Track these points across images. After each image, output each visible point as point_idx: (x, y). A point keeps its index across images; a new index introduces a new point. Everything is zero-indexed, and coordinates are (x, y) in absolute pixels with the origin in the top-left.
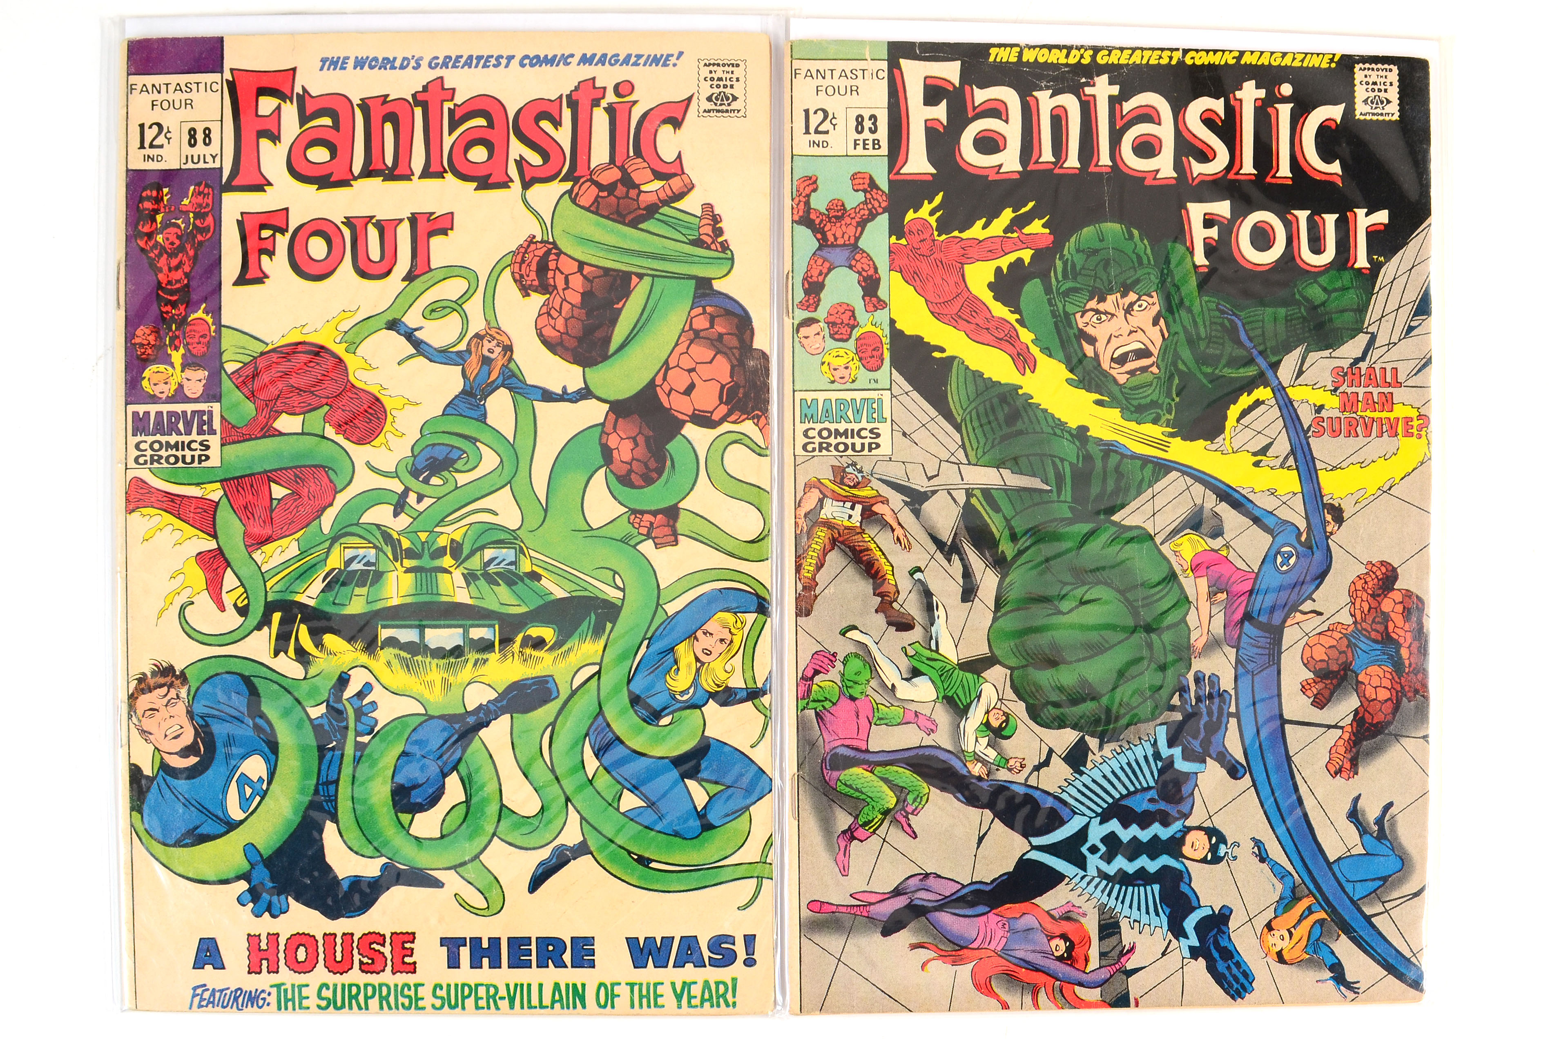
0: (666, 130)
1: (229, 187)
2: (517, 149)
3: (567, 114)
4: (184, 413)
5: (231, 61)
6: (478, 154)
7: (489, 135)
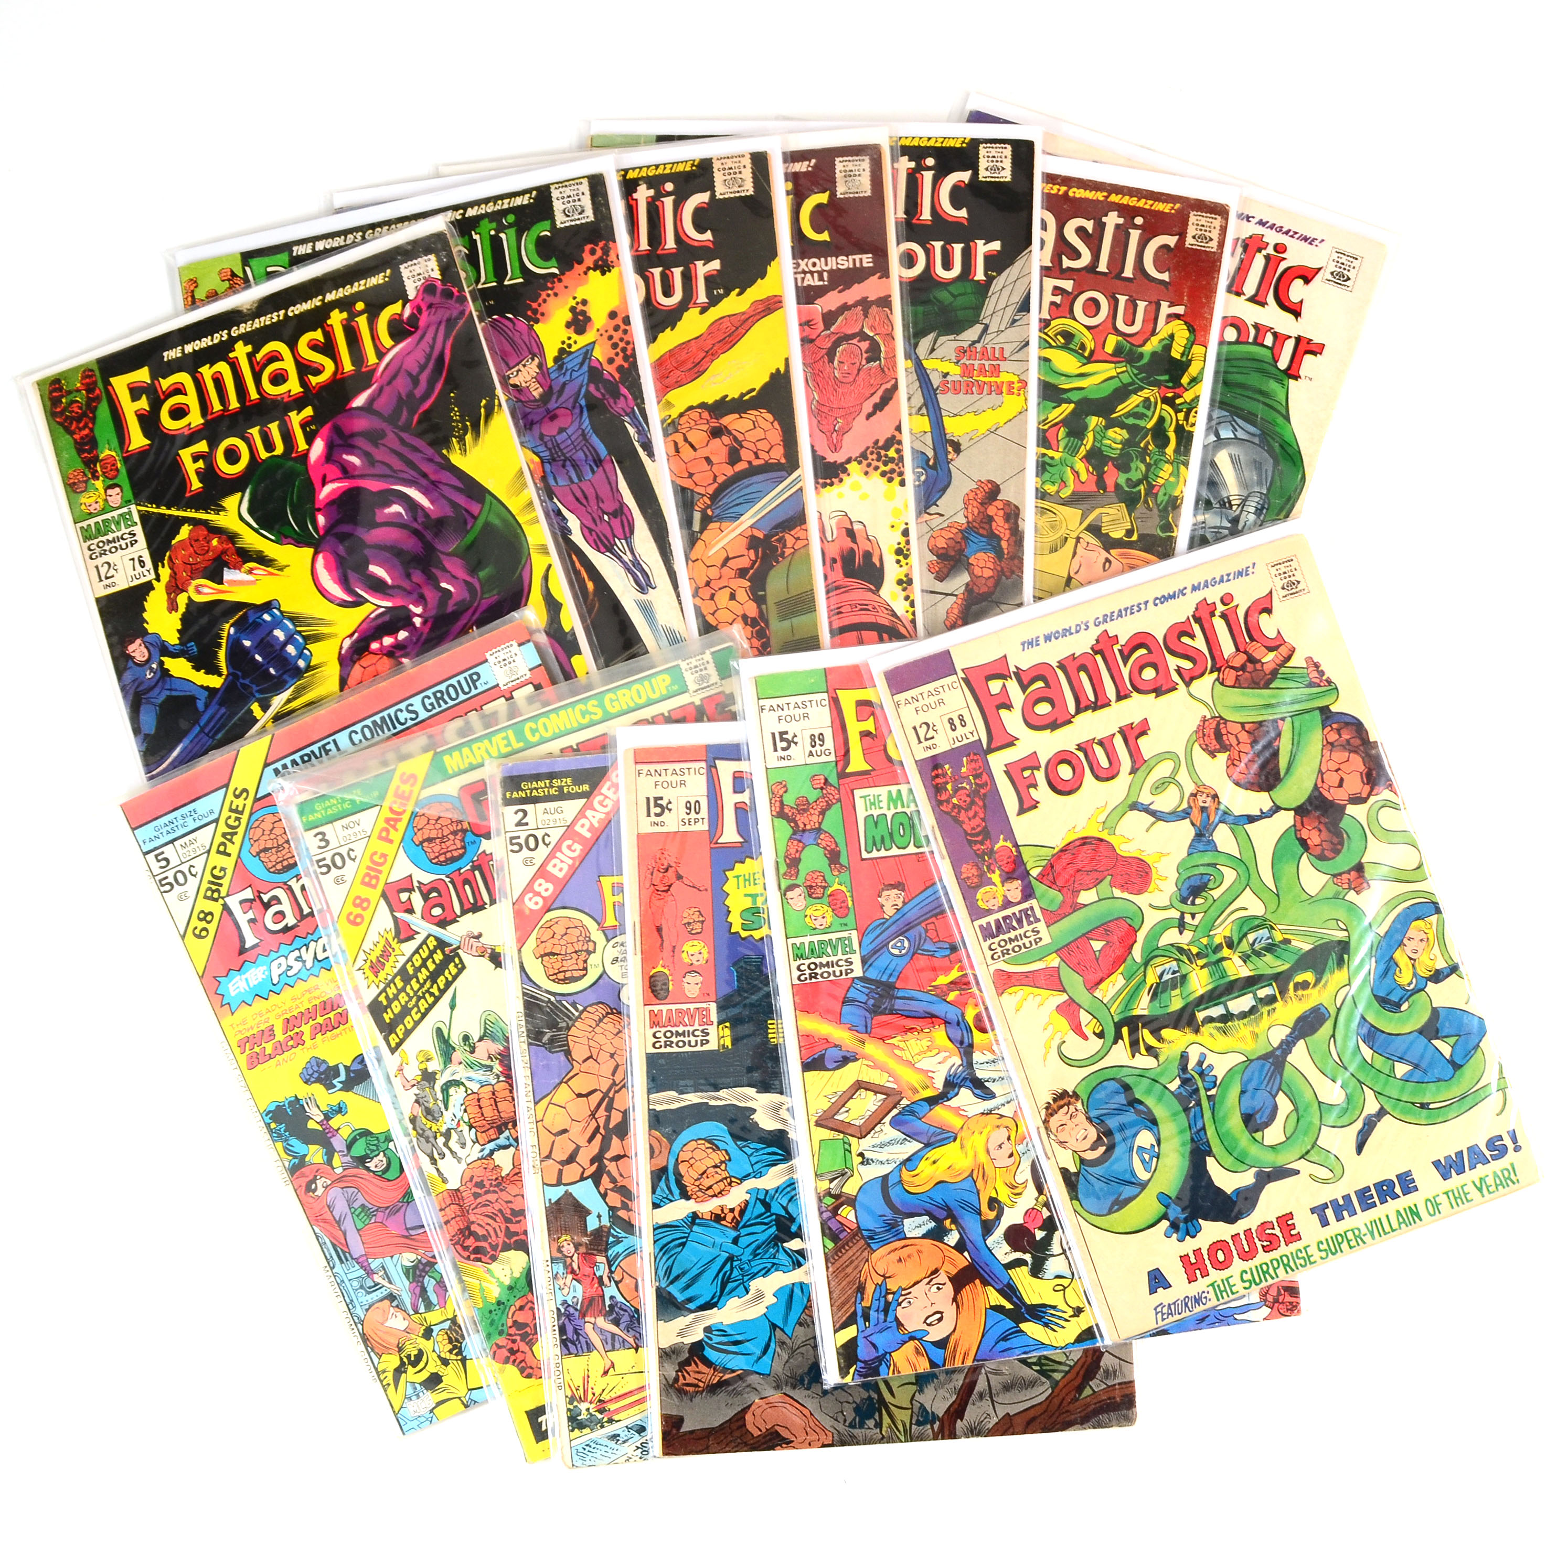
0: (1264, 618)
1: (991, 750)
2: (1173, 662)
3: (1196, 628)
4: (1014, 914)
5: (959, 664)
6: (1149, 674)
7: (1152, 658)
